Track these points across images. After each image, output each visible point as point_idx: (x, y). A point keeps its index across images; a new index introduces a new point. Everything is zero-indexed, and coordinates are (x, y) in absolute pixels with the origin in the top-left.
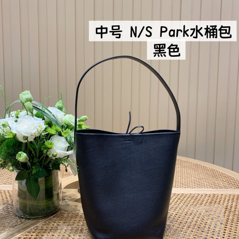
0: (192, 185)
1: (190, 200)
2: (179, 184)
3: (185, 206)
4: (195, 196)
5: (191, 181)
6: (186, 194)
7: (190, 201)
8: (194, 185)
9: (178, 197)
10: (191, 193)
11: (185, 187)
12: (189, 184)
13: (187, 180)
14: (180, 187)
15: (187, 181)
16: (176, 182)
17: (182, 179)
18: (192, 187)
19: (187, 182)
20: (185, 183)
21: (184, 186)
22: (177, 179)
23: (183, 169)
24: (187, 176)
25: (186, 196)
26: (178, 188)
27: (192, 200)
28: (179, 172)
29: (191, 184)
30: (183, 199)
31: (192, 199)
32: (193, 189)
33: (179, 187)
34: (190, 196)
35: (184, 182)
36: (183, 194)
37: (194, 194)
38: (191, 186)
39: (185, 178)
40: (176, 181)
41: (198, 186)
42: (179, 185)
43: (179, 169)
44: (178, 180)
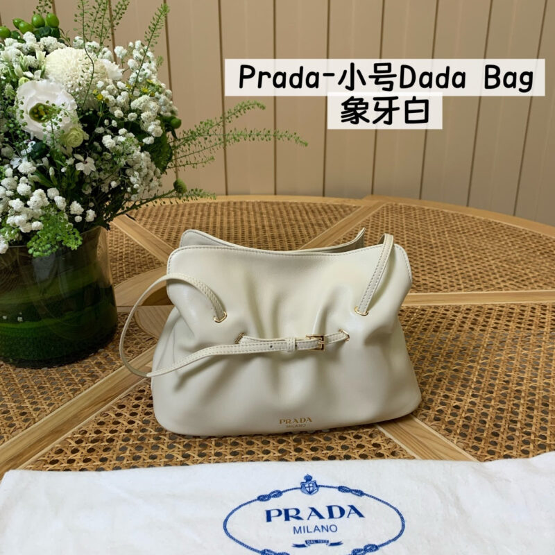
0: (496, 281)
1: (506, 325)
2: (460, 277)
3: (497, 344)
4: (515, 311)
5: (488, 269)
6: (490, 307)
7: (506, 328)
8: (502, 279)
9: (469, 316)
10: (502, 303)
11: (479, 286)
12: (488, 277)
13: (478, 266)
14: (465, 287)
15: (479, 270)
16: (449, 275)
17: (465, 265)
18: (499, 286)
19: (480, 273)
20: (476, 277)
21: (474, 284)
22: (450, 266)
23: (459, 236)
24: (472, 255)
25: (490, 313)
26: (460, 289)
27: (511, 324)
28: (450, 245)
29: (492, 278)
30: (485, 323)
31: (509, 321)
32: (504, 292)
33: (462, 287)
34: (501, 311)
35: (471, 274)
36: (481, 307)
37: (512, 306)
38: (494, 283)
39: (472, 260)
40: (448, 270)
41: (513, 283)
42: (461, 282)
43: (447, 236)
44: (454, 269)
